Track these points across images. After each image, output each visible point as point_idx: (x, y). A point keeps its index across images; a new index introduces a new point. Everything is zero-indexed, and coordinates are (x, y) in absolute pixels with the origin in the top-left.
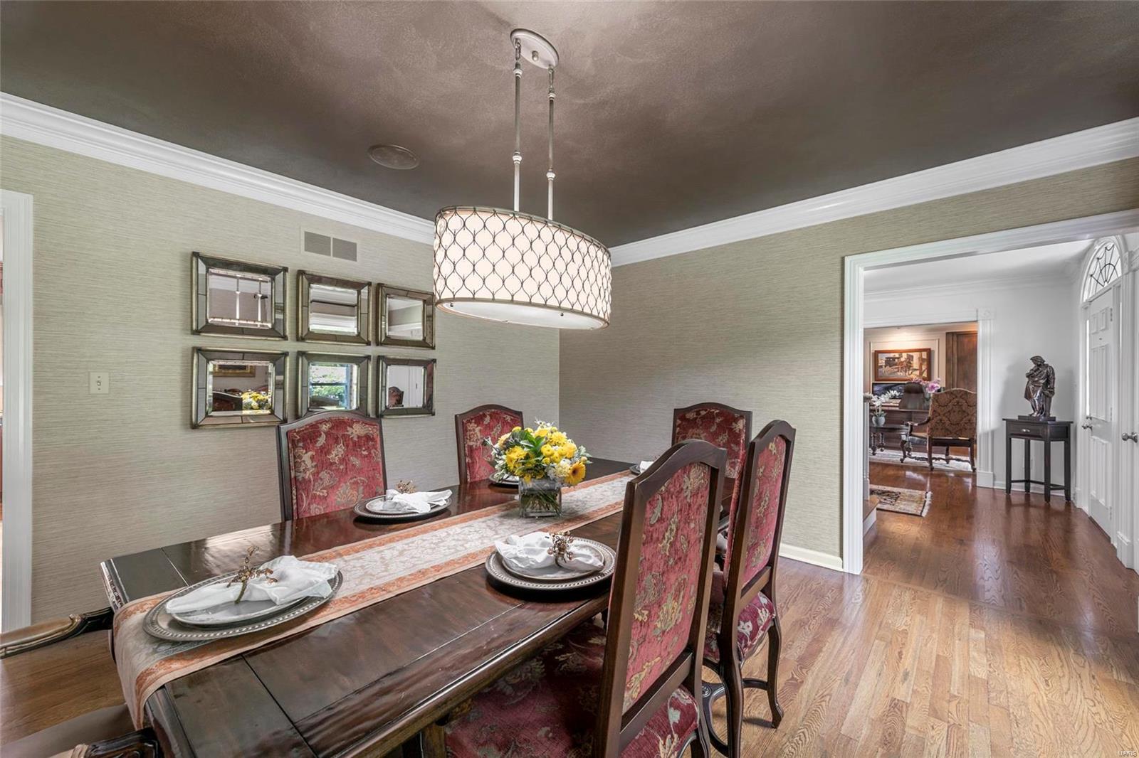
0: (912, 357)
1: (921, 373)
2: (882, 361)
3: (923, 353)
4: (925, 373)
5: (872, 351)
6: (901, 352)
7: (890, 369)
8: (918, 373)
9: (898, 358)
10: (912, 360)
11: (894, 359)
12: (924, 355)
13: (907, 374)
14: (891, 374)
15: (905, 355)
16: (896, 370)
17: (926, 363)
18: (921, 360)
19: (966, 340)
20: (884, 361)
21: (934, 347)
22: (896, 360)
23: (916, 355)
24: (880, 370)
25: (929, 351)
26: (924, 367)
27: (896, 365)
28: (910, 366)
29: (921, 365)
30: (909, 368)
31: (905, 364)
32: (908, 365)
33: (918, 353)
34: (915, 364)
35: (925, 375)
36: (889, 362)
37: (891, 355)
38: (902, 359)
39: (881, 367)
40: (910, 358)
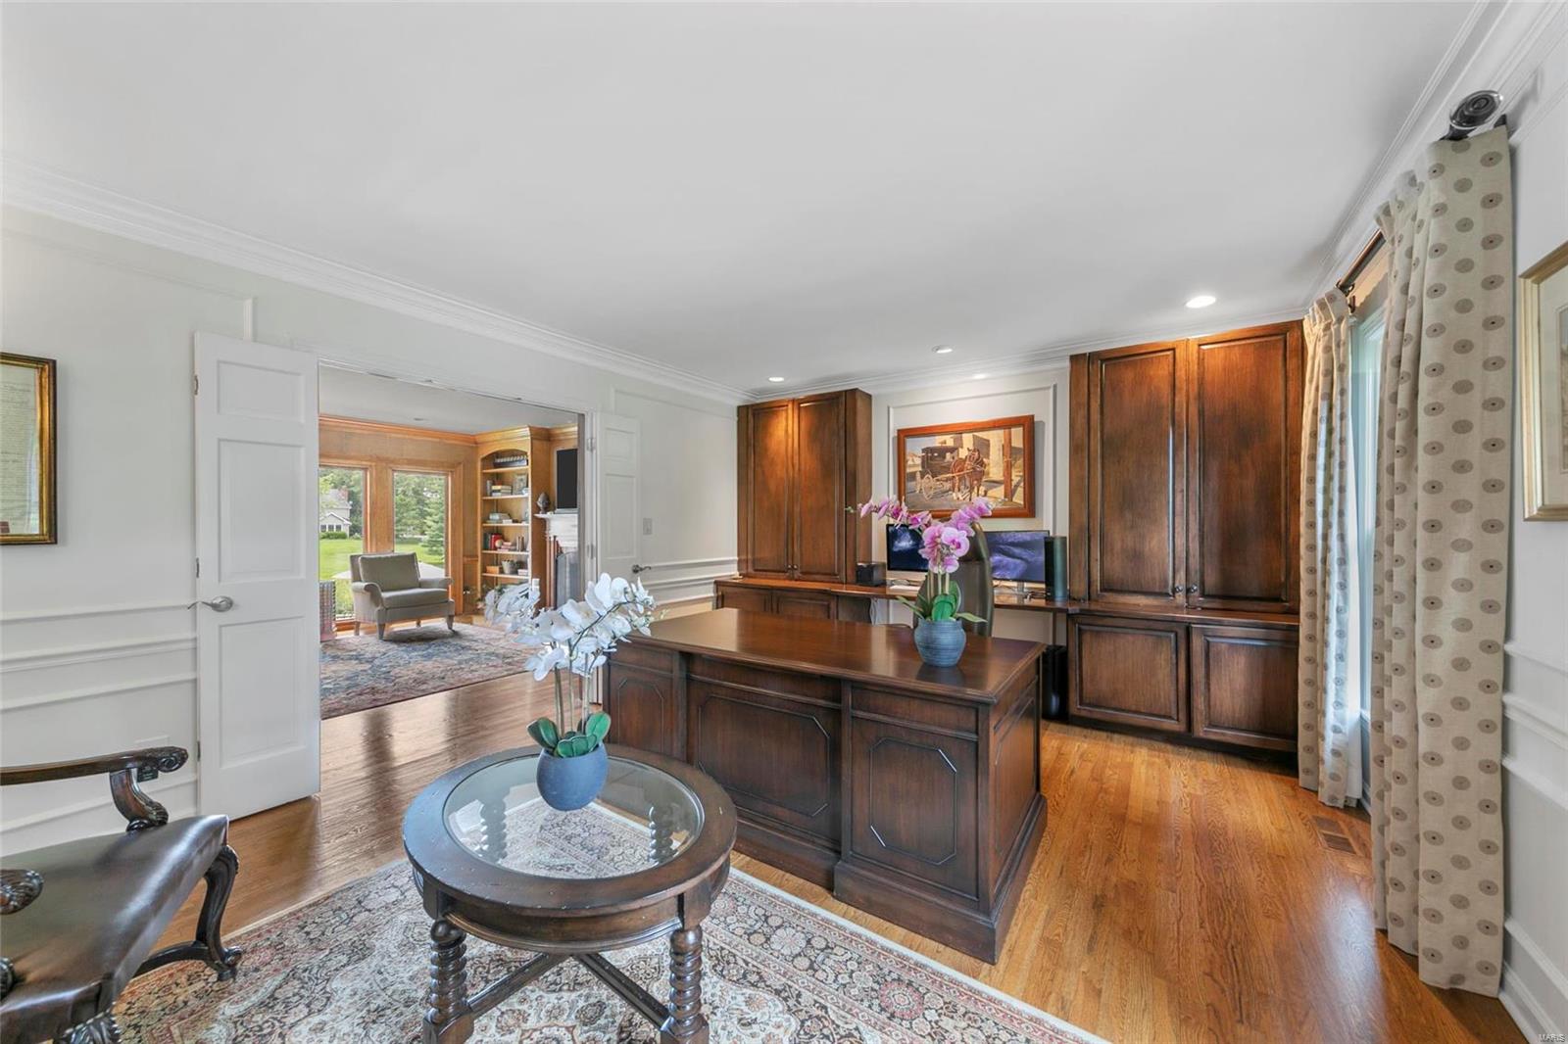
0: (986, 443)
1: (1010, 493)
2: (914, 463)
3: (1013, 430)
4: (1020, 491)
5: (893, 434)
6: (957, 430)
7: (933, 481)
8: (999, 492)
9: (952, 450)
10: (987, 455)
11: (942, 451)
12: (1017, 437)
13: (974, 494)
14: (935, 496)
15: (968, 440)
16: (948, 485)
17: (1020, 462)
18: (1009, 450)
19: (1129, 375)
20: (918, 461)
21: (1043, 415)
22: (948, 455)
23: (995, 438)
24: (910, 485)
25: (1029, 425)
26: (1017, 476)
27: (947, 469)
28: (983, 473)
29: (1008, 468)
30: (979, 480)
31: (968, 465)
32: (976, 473)
33: (1000, 433)
34: (995, 470)
35: (1019, 499)
36: (934, 461)
37: (936, 442)
38: (963, 453)
39: (913, 476)
40: (982, 447)
